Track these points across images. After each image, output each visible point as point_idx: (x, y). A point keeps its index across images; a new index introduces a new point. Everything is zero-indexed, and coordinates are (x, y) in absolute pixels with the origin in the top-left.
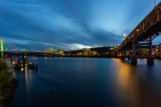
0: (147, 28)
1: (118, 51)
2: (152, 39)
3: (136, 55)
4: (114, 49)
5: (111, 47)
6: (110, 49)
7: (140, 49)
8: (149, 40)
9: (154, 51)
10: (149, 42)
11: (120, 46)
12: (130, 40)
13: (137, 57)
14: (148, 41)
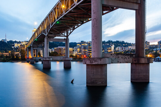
0: (60, 18)
1: (26, 50)
2: (68, 34)
3: (50, 57)
4: (21, 46)
5: (16, 42)
6: (14, 46)
7: (59, 47)
8: (66, 34)
9: (76, 51)
10: (66, 38)
11: (30, 40)
12: (42, 32)
13: (51, 59)
14: (65, 36)
